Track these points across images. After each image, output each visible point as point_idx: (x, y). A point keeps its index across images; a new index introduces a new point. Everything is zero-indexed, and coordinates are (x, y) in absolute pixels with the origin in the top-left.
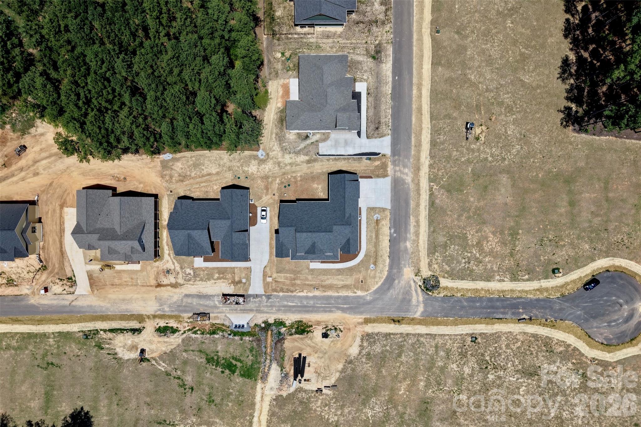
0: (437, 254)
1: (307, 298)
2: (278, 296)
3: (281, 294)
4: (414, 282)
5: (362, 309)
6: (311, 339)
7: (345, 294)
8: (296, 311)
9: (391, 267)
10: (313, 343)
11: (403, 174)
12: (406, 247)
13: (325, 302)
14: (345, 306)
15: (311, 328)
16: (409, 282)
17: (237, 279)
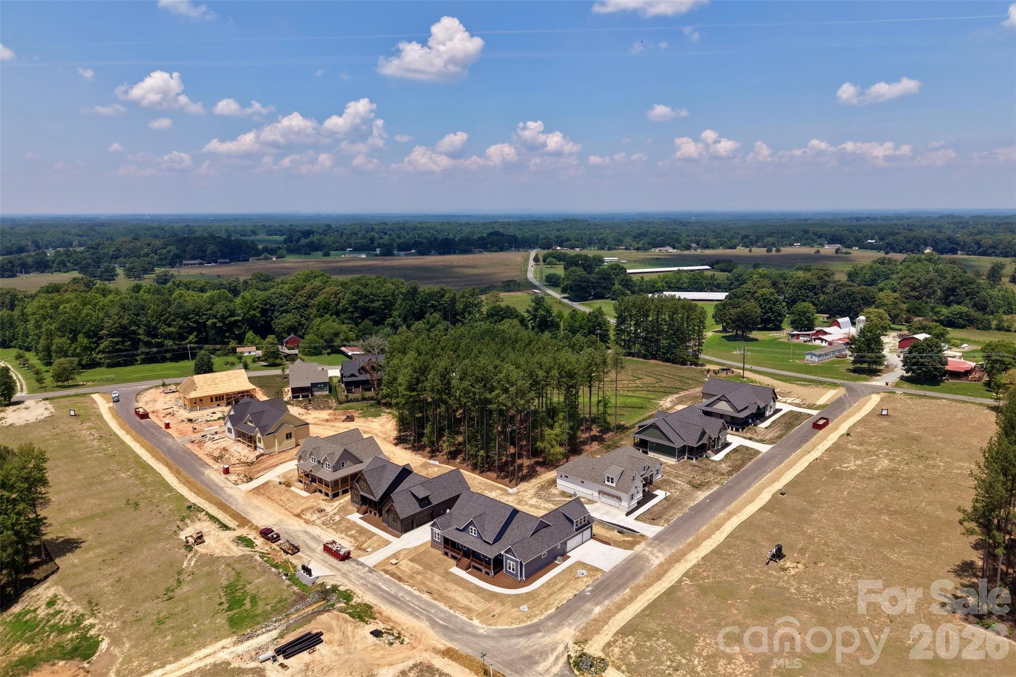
0: (630, 637)
1: (409, 593)
2: (382, 575)
3: (387, 576)
4: (566, 647)
5: (458, 637)
6: (356, 627)
7: (457, 614)
8: (380, 595)
9: (549, 618)
10: (353, 632)
11: (654, 555)
12: (592, 610)
13: (423, 607)
14: (441, 622)
15: (372, 620)
16: (558, 643)
17: (365, 546)
